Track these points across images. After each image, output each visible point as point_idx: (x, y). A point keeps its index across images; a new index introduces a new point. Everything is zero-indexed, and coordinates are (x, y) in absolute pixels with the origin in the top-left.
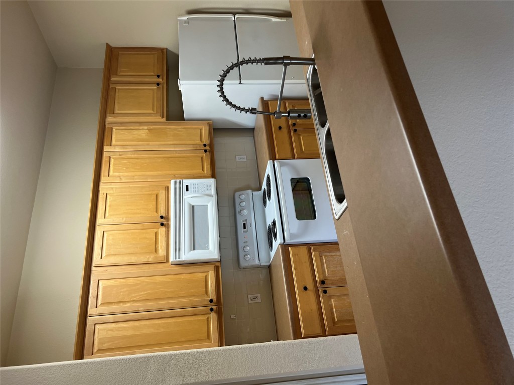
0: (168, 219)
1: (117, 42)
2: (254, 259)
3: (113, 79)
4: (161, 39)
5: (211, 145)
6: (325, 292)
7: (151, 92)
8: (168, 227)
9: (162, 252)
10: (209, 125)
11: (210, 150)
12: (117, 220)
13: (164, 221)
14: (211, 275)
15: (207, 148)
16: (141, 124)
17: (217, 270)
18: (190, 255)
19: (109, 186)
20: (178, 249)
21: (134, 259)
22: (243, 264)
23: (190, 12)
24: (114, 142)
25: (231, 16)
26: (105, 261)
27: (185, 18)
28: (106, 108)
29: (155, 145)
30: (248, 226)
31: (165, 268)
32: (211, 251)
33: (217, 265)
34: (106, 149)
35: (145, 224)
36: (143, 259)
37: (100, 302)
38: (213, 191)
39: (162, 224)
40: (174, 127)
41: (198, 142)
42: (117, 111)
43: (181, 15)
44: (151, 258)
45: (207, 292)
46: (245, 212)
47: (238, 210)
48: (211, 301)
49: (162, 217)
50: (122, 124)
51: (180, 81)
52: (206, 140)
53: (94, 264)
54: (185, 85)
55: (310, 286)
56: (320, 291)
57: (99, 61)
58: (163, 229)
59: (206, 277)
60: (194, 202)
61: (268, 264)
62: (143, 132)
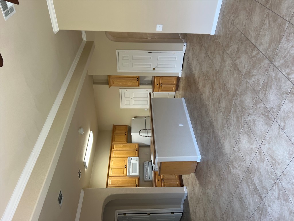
0: (127, 166)
1: (116, 124)
2: (148, 178)
3: (114, 133)
4: (127, 123)
5: (138, 149)
6: (163, 181)
7: (124, 136)
8: (127, 168)
9: (125, 174)
10: (138, 144)
11: (138, 150)
12: (114, 166)
13: (126, 167)
14: (137, 180)
15: (137, 150)
16: (121, 144)
17: (138, 179)
18: (131, 174)
19: (113, 158)
20: (129, 173)
21: (118, 175)
22: (145, 180)
23: (135, 117)
24: (114, 148)
25: (144, 118)
26: (112, 175)
27: (133, 119)
28: (113, 140)
29: (124, 149)
30: (147, 170)
31: (126, 177)
32: (137, 173)
33: (138, 178)
34: (112, 150)
35: (121, 167)
36: (121, 175)
37: (110, 184)
38: (138, 160)
39: (125, 167)
40: (129, 145)
41: (135, 148)
42: (115, 141)
43: (132, 118)
44: (122, 175)
45: (136, 183)
46: (146, 167)
47: (144, 166)
48: (137, 185)
49: (125, 166)
50: (116, 144)
51: (131, 133)
52: (137, 148)
53: (109, 176)
54: (132, 134)
55: (160, 180)
56: (162, 181)
57: (111, 128)
58: (125, 169)
59: (136, 180)
60: (133, 162)
61: (151, 180)
62: (121, 146)
